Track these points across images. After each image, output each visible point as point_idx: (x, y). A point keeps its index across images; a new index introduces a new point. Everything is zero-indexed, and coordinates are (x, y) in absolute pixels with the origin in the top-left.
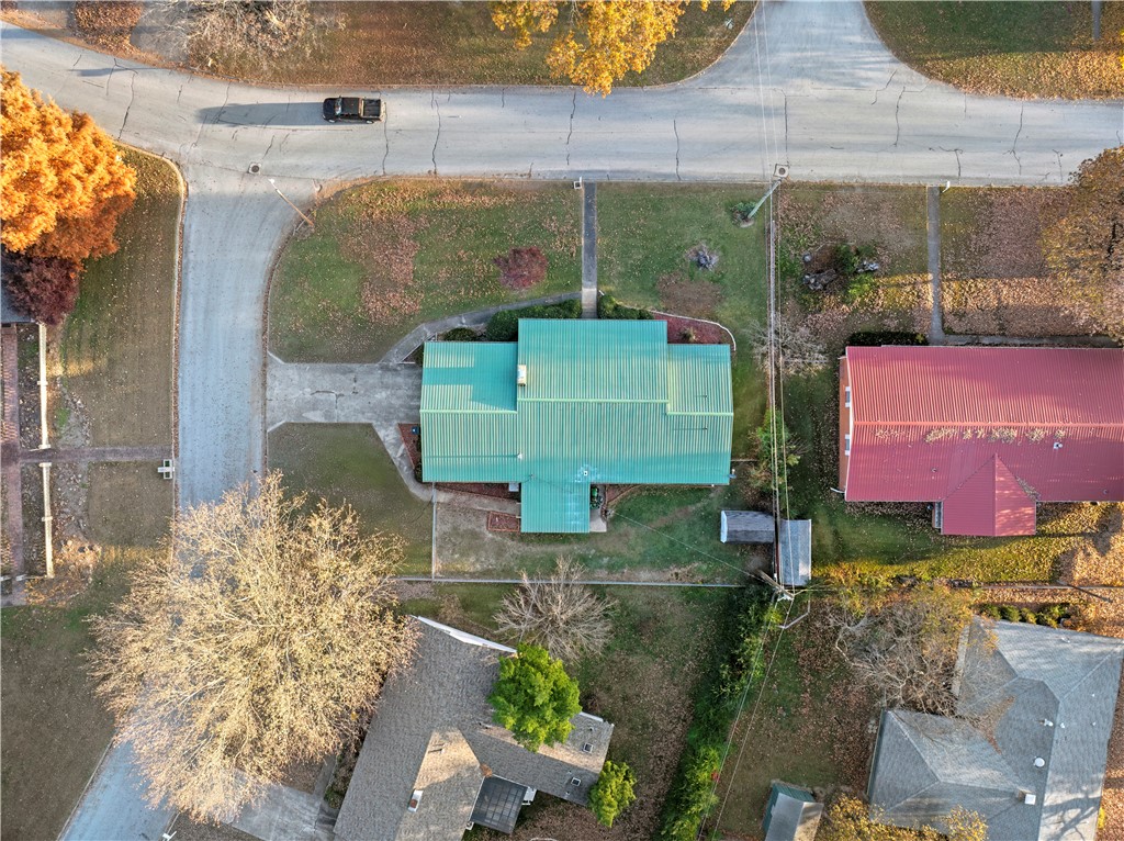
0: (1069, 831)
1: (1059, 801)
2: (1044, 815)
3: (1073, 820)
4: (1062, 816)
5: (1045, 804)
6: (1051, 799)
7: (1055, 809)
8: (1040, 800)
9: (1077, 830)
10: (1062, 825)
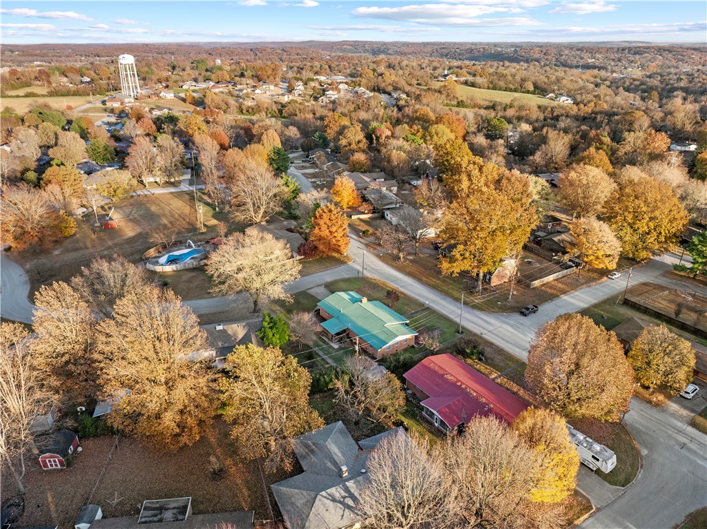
0: (341, 506)
1: (352, 491)
2: (341, 486)
3: (347, 505)
4: (346, 497)
5: (347, 483)
6: (350, 484)
7: (347, 490)
8: (348, 480)
9: (344, 511)
10: (342, 500)
